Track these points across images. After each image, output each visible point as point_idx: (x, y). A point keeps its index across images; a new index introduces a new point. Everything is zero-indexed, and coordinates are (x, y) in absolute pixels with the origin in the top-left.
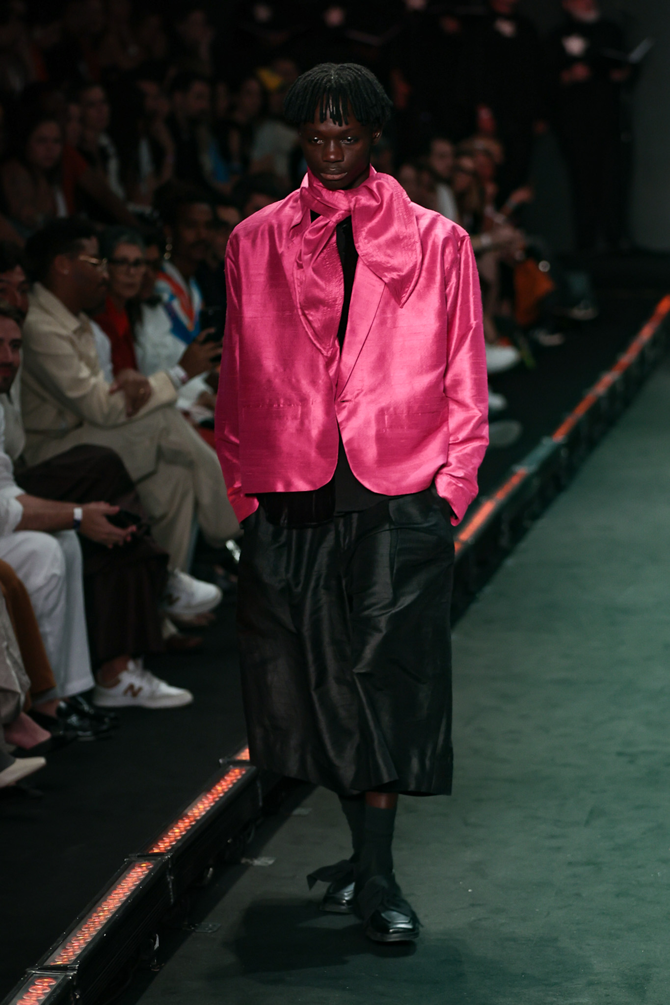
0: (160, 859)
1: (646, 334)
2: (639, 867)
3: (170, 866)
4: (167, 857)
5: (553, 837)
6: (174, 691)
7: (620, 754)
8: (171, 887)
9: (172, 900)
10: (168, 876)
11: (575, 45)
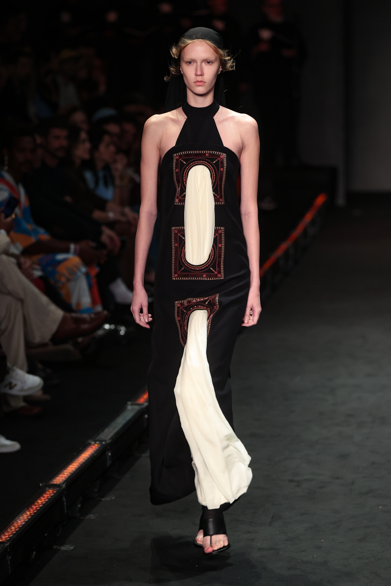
0: (2, 545)
1: (308, 218)
2: (302, 551)
3: (9, 550)
4: (7, 544)
5: (249, 532)
6: (8, 442)
7: (291, 481)
8: (9, 563)
9: (10, 571)
10: (7, 557)
11: (266, 34)
